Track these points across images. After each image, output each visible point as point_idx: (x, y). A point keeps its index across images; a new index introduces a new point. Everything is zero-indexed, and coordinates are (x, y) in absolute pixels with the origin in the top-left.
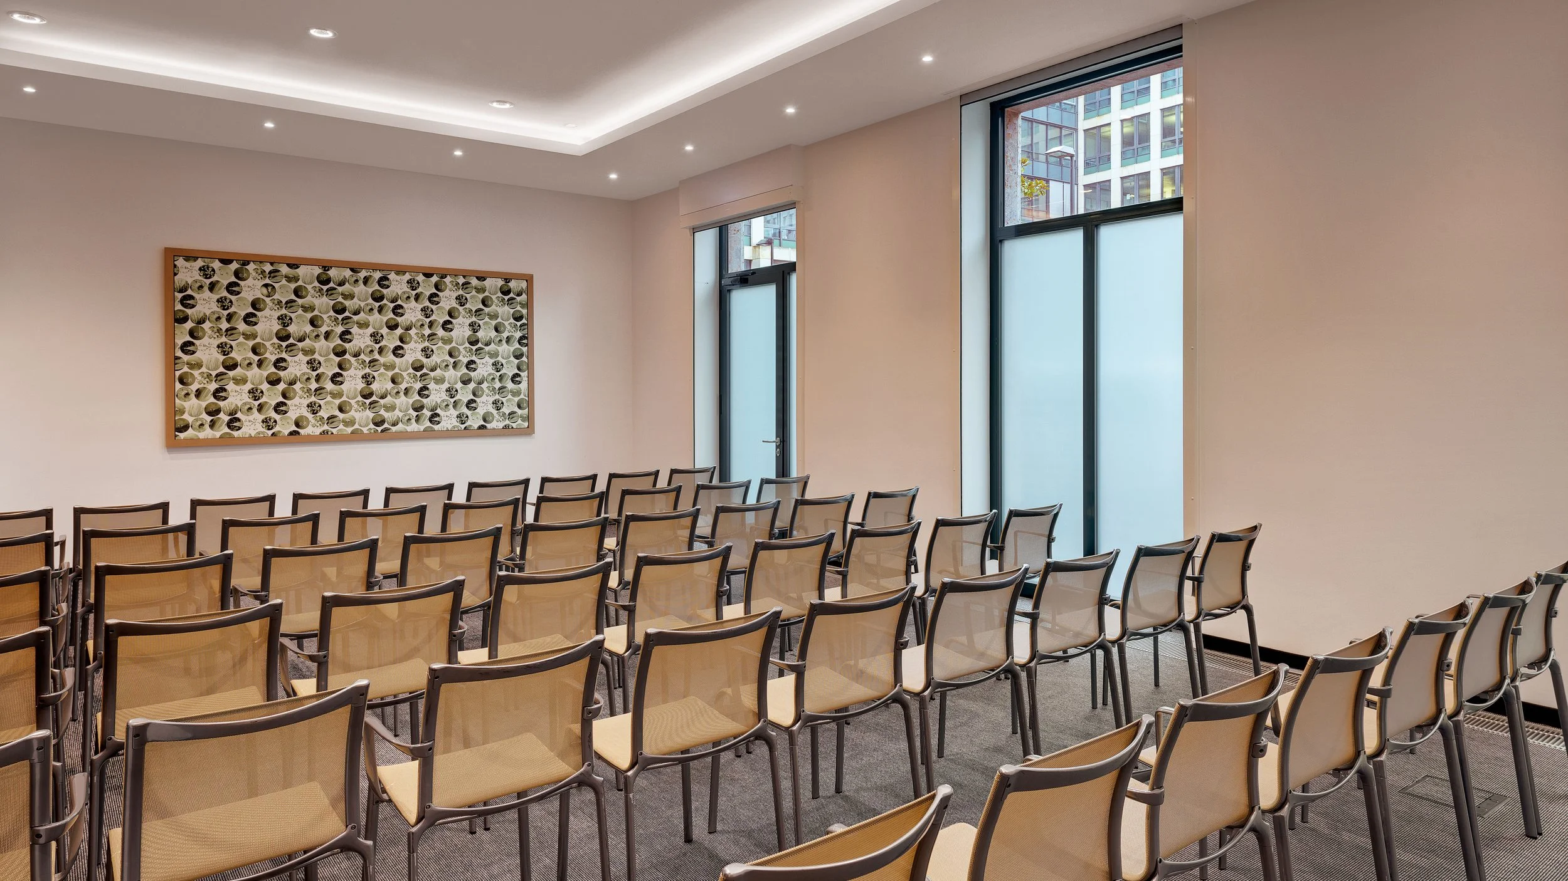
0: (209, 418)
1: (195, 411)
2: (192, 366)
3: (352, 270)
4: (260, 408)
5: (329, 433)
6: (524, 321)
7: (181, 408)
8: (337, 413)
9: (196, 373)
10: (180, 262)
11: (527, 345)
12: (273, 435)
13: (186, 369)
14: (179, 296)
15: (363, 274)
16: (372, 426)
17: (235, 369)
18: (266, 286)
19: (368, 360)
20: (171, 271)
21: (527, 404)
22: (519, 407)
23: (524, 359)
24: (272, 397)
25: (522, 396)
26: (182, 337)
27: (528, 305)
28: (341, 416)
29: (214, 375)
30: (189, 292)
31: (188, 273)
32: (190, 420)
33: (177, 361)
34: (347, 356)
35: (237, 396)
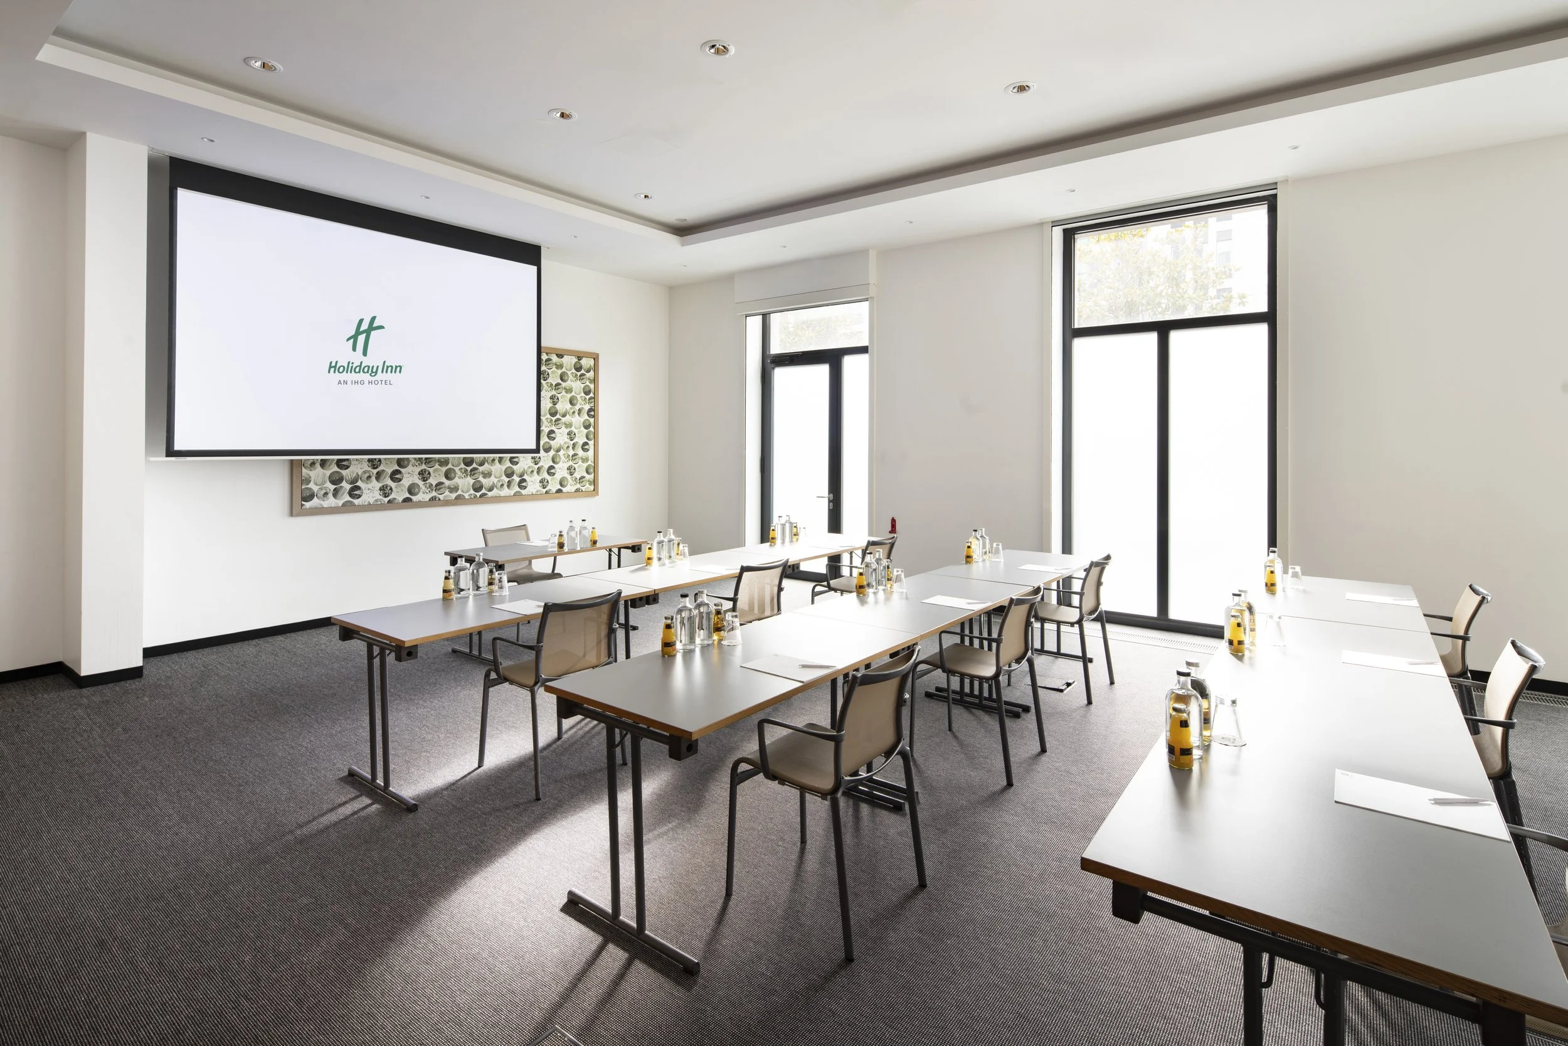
6: (592, 395)
11: (594, 417)
12: (389, 502)
16: (472, 492)
21: (593, 469)
22: (588, 472)
23: (592, 429)
25: (589, 463)
27: (595, 381)
28: (447, 483)
32: (315, 488)
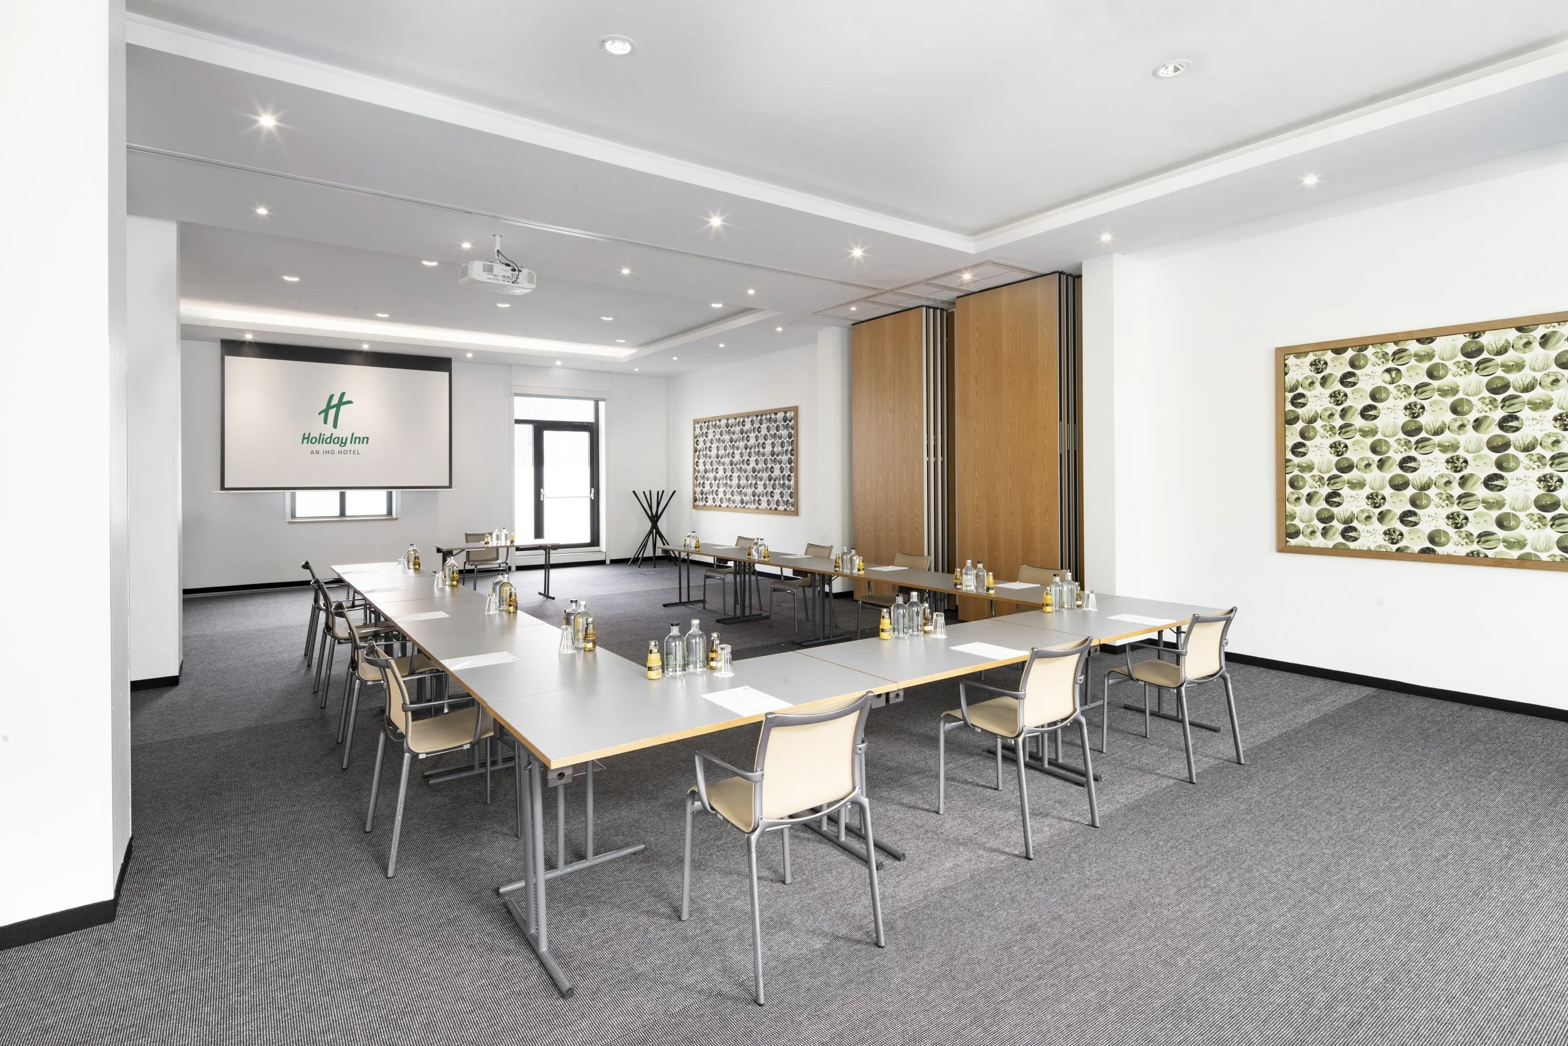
0: (1321, 526)
1: (1306, 518)
2: (1303, 469)
3: (1520, 329)
4: (1382, 517)
5: (1481, 555)
7: (1292, 512)
8: (1494, 528)
9: (1307, 476)
10: (1291, 361)
13: (1296, 472)
14: (1289, 396)
15: (1541, 331)
17: (1350, 471)
18: (1389, 371)
19: (1548, 454)
20: (1282, 370)
24: (1398, 503)
26: (1293, 436)
29: (1326, 478)
30: (1300, 390)
31: (1299, 370)
33: (1288, 464)
34: (1511, 451)
35: (1353, 503)
